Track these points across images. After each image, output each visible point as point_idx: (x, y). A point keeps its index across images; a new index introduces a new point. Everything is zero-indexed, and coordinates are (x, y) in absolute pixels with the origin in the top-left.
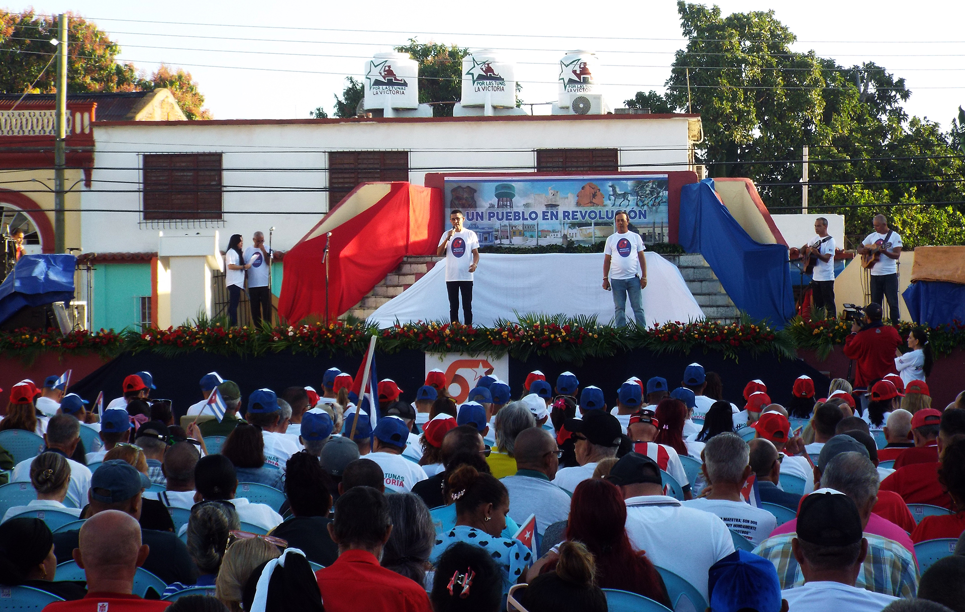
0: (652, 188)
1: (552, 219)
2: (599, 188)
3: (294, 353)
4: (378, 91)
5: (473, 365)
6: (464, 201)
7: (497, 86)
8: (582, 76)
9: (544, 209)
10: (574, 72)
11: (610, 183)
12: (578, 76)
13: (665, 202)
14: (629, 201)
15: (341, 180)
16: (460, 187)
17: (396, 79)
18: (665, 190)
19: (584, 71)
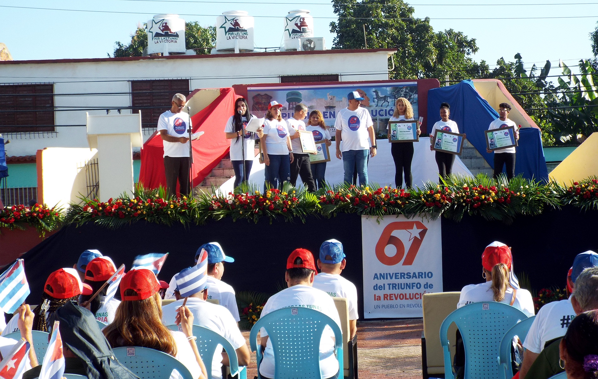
0: (406, 92)
1: (330, 117)
2: (365, 93)
3: (234, 221)
4: (158, 40)
5: (407, 226)
6: (263, 105)
7: (242, 35)
8: (302, 27)
9: (324, 110)
10: (296, 24)
11: (374, 89)
12: (299, 27)
13: (415, 103)
14: (389, 102)
15: (141, 101)
16: (259, 95)
17: (171, 32)
18: (415, 93)
19: (303, 24)
